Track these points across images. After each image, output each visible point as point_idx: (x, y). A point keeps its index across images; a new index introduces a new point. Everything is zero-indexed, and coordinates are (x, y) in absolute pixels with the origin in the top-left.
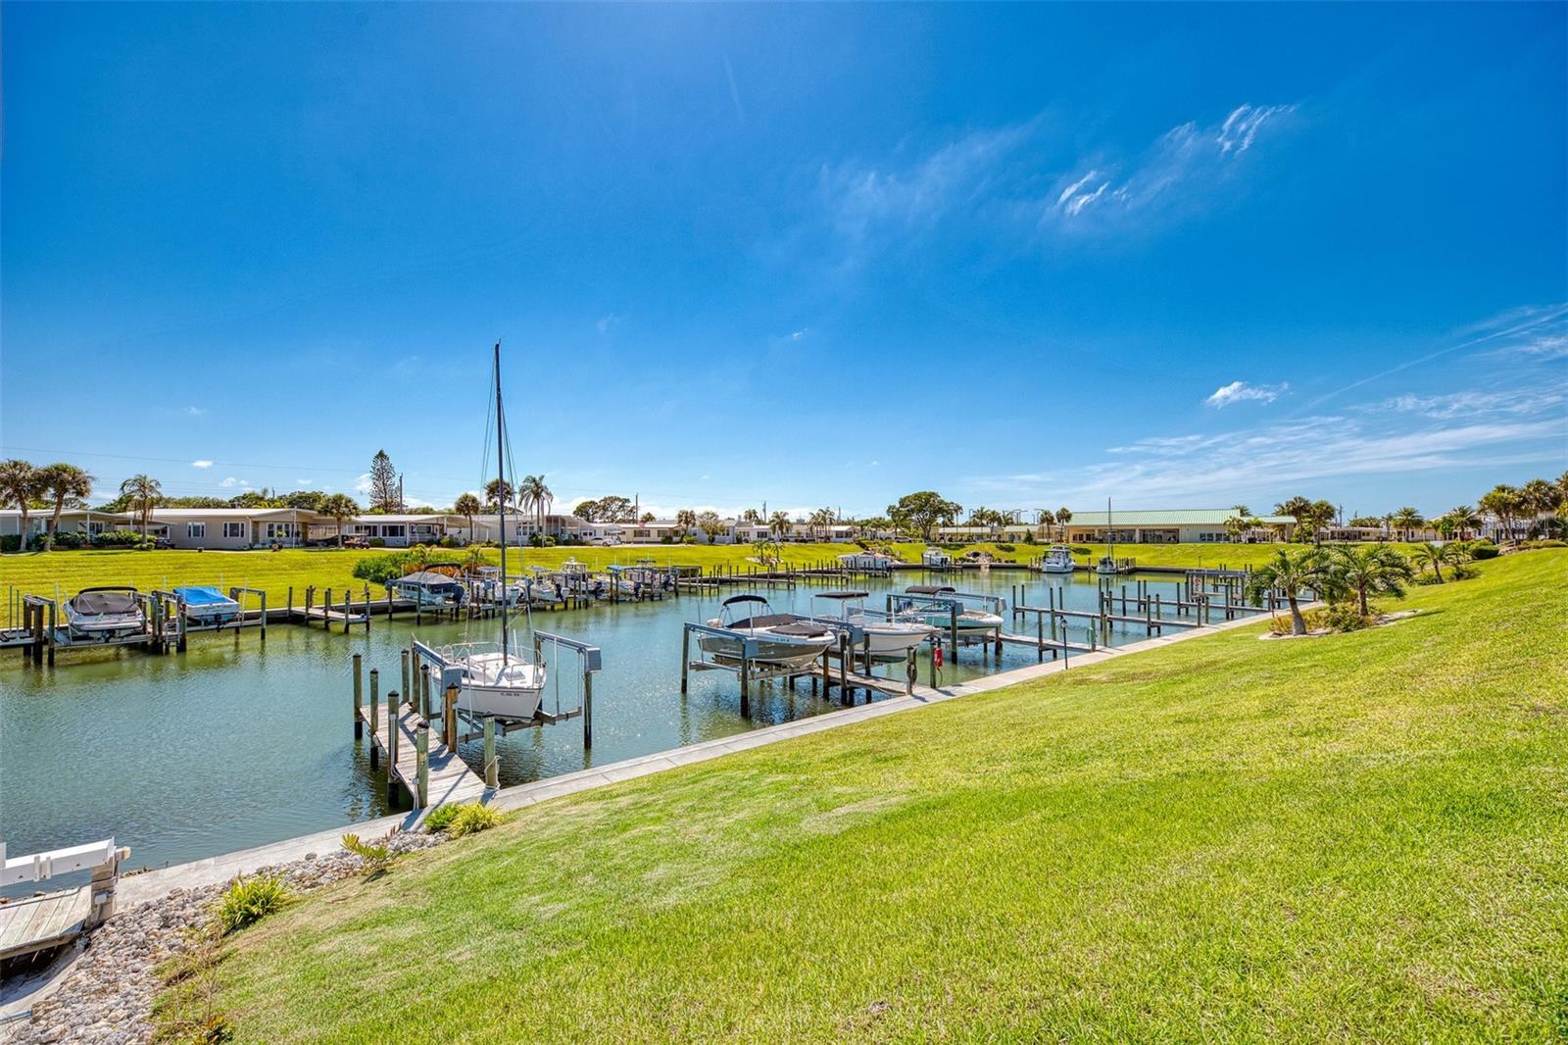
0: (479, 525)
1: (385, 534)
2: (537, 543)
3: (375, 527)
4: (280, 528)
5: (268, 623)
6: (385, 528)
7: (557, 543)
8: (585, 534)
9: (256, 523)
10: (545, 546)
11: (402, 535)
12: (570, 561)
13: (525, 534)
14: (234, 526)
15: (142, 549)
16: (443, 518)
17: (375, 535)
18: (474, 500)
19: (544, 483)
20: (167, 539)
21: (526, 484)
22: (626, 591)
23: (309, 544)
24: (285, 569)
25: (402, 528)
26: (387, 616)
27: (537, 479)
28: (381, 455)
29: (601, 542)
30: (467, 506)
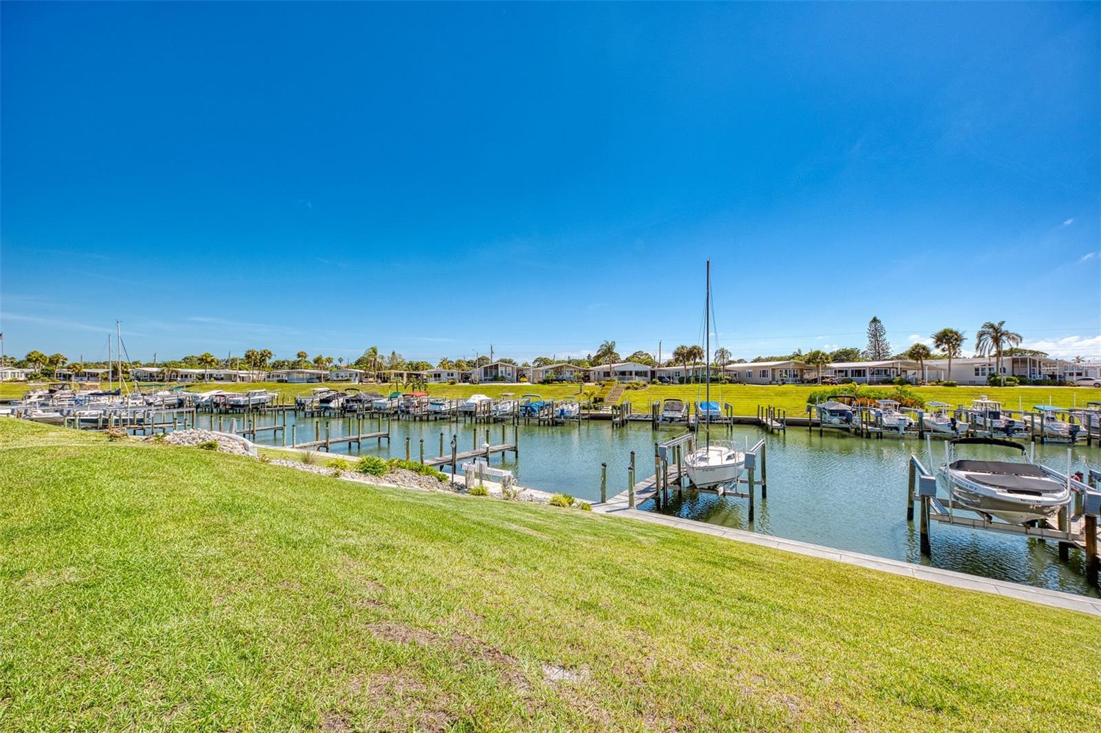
0: (930, 368)
1: (852, 376)
2: (995, 382)
3: (846, 371)
4: (786, 371)
5: (734, 423)
6: (852, 371)
7: (1022, 383)
8: (1071, 374)
9: (773, 370)
10: (1005, 385)
11: (864, 376)
12: (982, 398)
13: (984, 374)
14: (764, 371)
15: (722, 383)
16: (897, 363)
17: (846, 376)
18: (924, 348)
19: (1004, 328)
20: (738, 378)
21: (984, 329)
22: (1056, 433)
23: (802, 381)
24: (771, 396)
25: (864, 371)
26: (808, 428)
27: (996, 325)
28: (875, 320)
29: (1091, 383)
30: (918, 353)
